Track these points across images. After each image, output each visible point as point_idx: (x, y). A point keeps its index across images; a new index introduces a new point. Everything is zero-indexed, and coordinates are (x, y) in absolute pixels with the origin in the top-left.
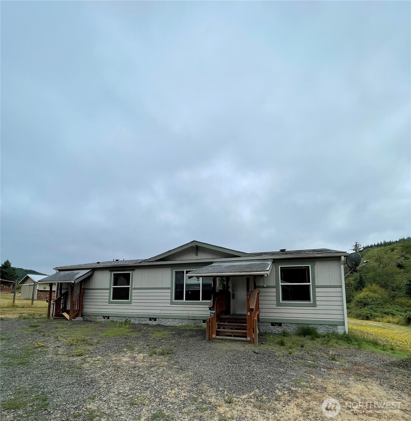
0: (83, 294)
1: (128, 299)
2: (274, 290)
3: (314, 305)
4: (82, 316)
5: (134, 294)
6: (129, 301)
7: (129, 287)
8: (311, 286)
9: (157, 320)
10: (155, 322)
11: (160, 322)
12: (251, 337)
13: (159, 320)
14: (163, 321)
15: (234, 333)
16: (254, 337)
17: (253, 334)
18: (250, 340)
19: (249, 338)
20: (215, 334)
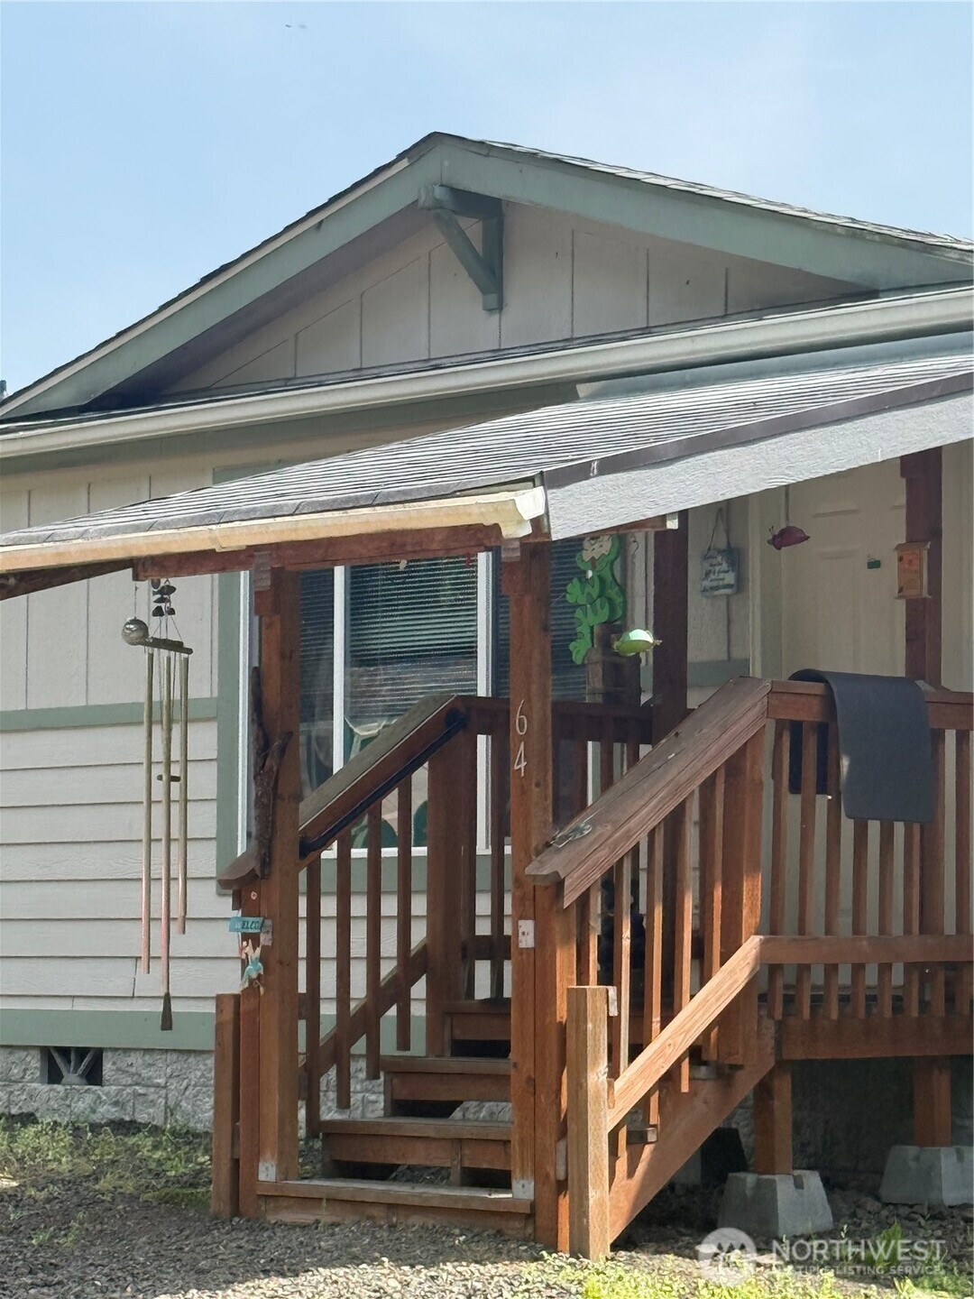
9: (108, 1067)
10: (89, 1099)
11: (128, 1090)
12: (540, 1177)
13: (118, 1069)
14: (158, 1086)
15: (467, 1152)
16: (561, 1176)
17: (562, 1145)
18: (533, 1205)
19: (531, 1186)
20: (282, 1157)
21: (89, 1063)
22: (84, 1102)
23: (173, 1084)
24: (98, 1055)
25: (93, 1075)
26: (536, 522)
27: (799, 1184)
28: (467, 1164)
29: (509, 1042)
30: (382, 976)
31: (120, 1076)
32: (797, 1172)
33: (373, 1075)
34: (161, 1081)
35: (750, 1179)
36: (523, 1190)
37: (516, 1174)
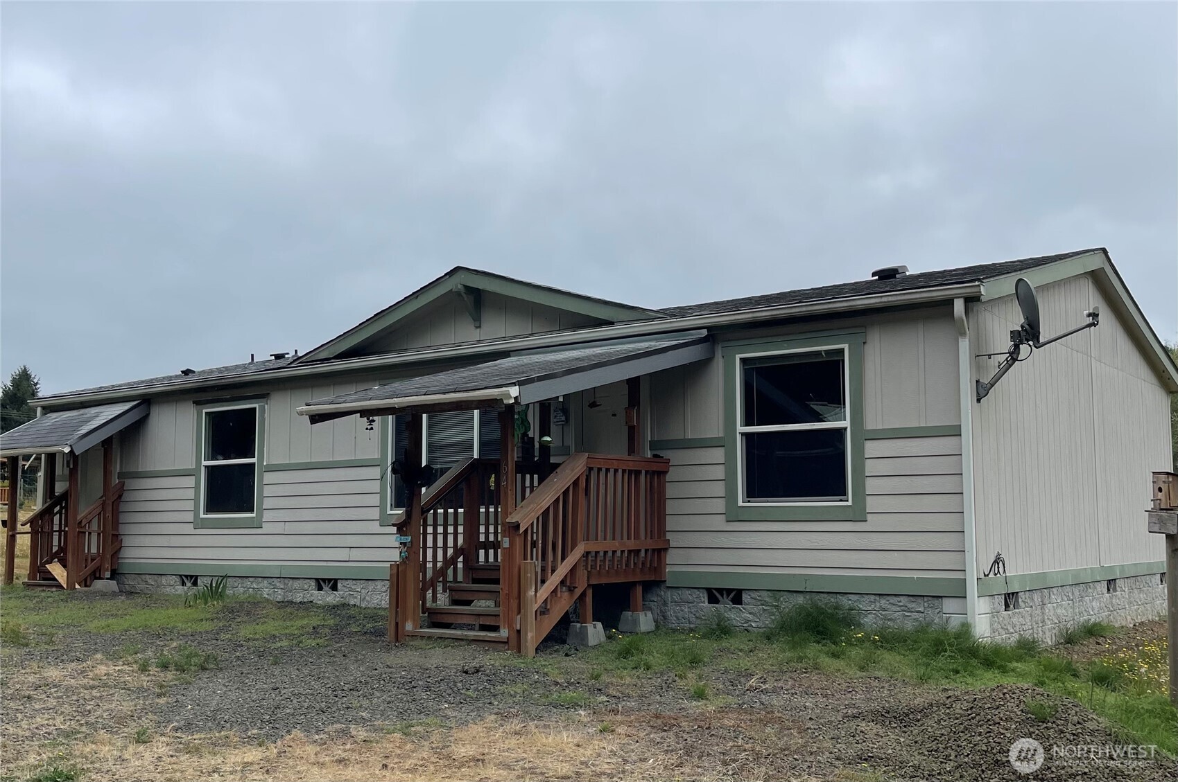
0: (120, 496)
1: (252, 510)
2: (718, 455)
3: (859, 514)
4: (115, 575)
5: (268, 487)
6: (254, 515)
7: (254, 464)
8: (849, 430)
9: (339, 585)
10: (333, 596)
11: (347, 593)
12: (510, 627)
13: (344, 586)
14: (358, 591)
15: (481, 619)
16: (519, 629)
17: (519, 616)
18: (508, 638)
19: (507, 631)
20: (414, 621)
21: (333, 584)
22: (330, 598)
23: (363, 591)
24: (336, 581)
25: (334, 588)
26: (516, 398)
27: (595, 627)
28: (481, 623)
29: (499, 579)
30: (448, 555)
31: (343, 588)
32: (594, 623)
33: (444, 590)
34: (359, 590)
35: (578, 625)
36: (504, 633)
37: (501, 627)
